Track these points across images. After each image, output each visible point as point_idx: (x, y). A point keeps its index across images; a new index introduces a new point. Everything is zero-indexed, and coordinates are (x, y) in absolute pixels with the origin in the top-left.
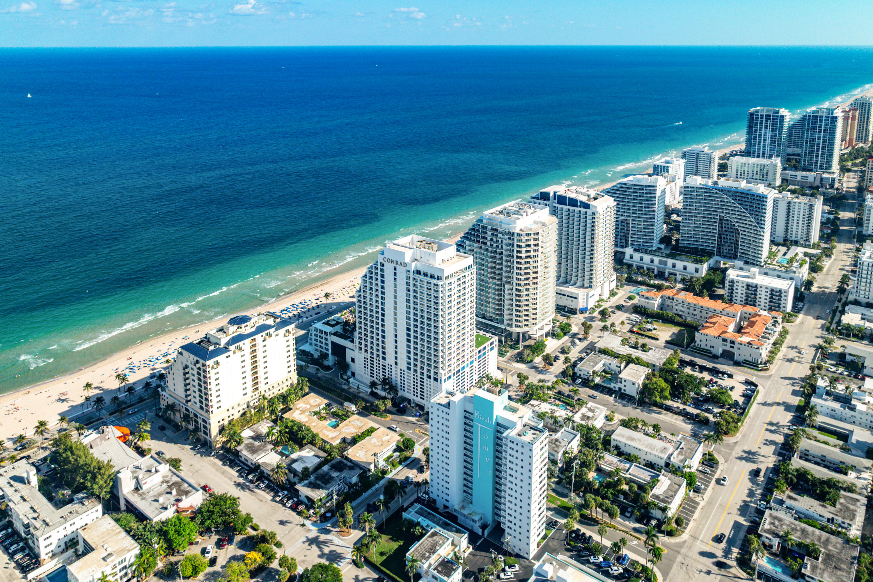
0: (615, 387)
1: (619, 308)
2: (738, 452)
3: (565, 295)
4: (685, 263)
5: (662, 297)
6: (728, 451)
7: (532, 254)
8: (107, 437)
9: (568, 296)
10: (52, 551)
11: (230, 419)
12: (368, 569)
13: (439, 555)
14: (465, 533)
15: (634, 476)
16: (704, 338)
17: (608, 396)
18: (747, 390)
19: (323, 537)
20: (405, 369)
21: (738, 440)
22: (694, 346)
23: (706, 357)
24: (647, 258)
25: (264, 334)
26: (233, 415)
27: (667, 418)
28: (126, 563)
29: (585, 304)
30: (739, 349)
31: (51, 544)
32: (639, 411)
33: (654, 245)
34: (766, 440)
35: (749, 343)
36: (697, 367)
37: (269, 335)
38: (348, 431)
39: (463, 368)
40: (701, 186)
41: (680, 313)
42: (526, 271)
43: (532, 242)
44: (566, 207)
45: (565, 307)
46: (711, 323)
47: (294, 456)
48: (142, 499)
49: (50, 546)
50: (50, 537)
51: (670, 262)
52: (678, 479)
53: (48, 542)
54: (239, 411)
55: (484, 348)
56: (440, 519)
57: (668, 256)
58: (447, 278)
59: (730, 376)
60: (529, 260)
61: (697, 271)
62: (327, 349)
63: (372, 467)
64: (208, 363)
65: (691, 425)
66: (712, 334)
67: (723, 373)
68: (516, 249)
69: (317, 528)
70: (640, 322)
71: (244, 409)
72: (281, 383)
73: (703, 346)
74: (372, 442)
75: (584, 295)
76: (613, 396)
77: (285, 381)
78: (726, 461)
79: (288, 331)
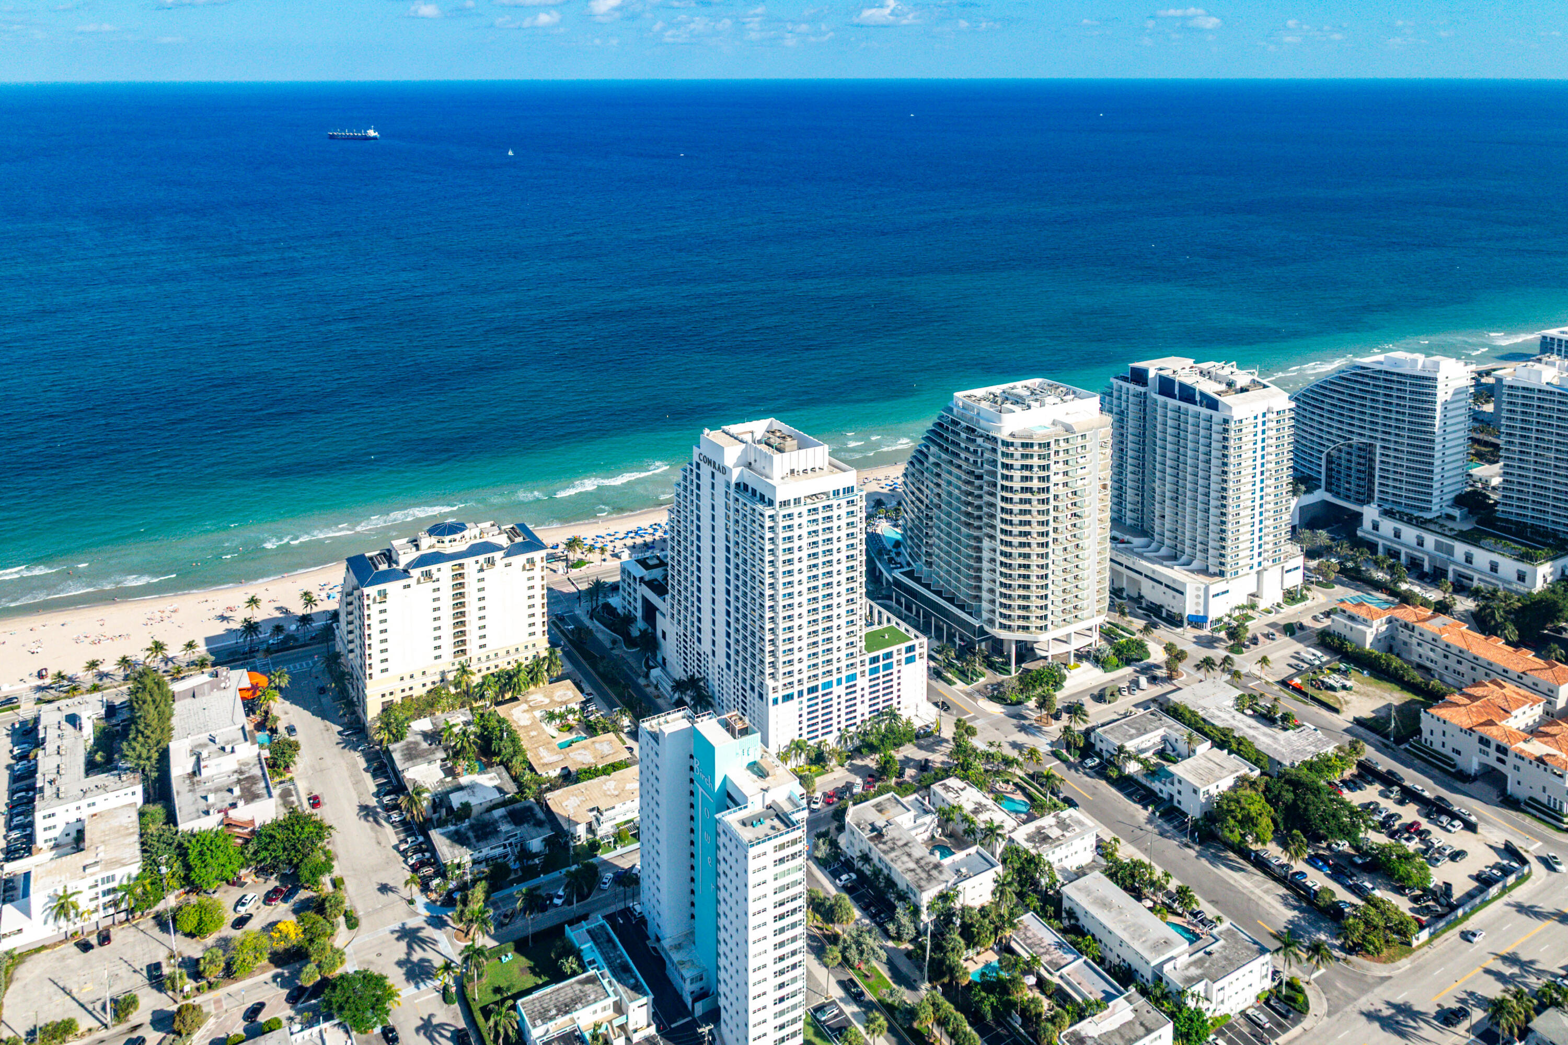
0: (1161, 791)
1: (1291, 630)
2: (1375, 1000)
3: (1161, 583)
4: (1495, 557)
5: (1390, 621)
6: (1350, 991)
7: (1035, 484)
8: (223, 685)
9: (1167, 586)
10: (56, 839)
11: (404, 694)
12: (459, 1009)
13: (573, 1020)
14: (645, 994)
15: (1068, 984)
16: (1438, 728)
17: (1139, 807)
18: (1495, 867)
19: (429, 932)
20: (724, 666)
21: (1393, 973)
22: (1419, 742)
23: (1436, 772)
24: (1410, 534)
25: (481, 558)
26: (411, 689)
27: (1248, 884)
28: (115, 884)
29: (1201, 609)
30: (1517, 768)
31: (55, 827)
32: (1192, 853)
33: (1435, 508)
34: (1471, 994)
35: (1540, 760)
36: (1396, 788)
37: (491, 562)
38: (579, 758)
39: (828, 685)
40: (1549, 388)
41: (1428, 664)
42: (1023, 518)
43: (1035, 461)
44: (1172, 403)
45: (1161, 606)
46: (1469, 696)
47: (464, 780)
48: (190, 791)
49: (53, 830)
50: (53, 815)
51: (1461, 549)
52: (1153, 1015)
53: (50, 822)
54: (424, 685)
55: (889, 656)
56: (621, 956)
57: (1463, 537)
58: (785, 504)
59: (1470, 827)
60: (1028, 496)
61: (1521, 577)
62: (635, 609)
63: (581, 830)
64: (366, 591)
65: (1296, 913)
66: (1455, 721)
67: (1454, 816)
68: (1000, 471)
69: (428, 914)
70: (1320, 667)
71: (434, 683)
72: (512, 651)
73: (1437, 746)
74: (605, 788)
75: (1198, 589)
76: (1150, 808)
77: (521, 649)
78: (1329, 1014)
79: (531, 561)
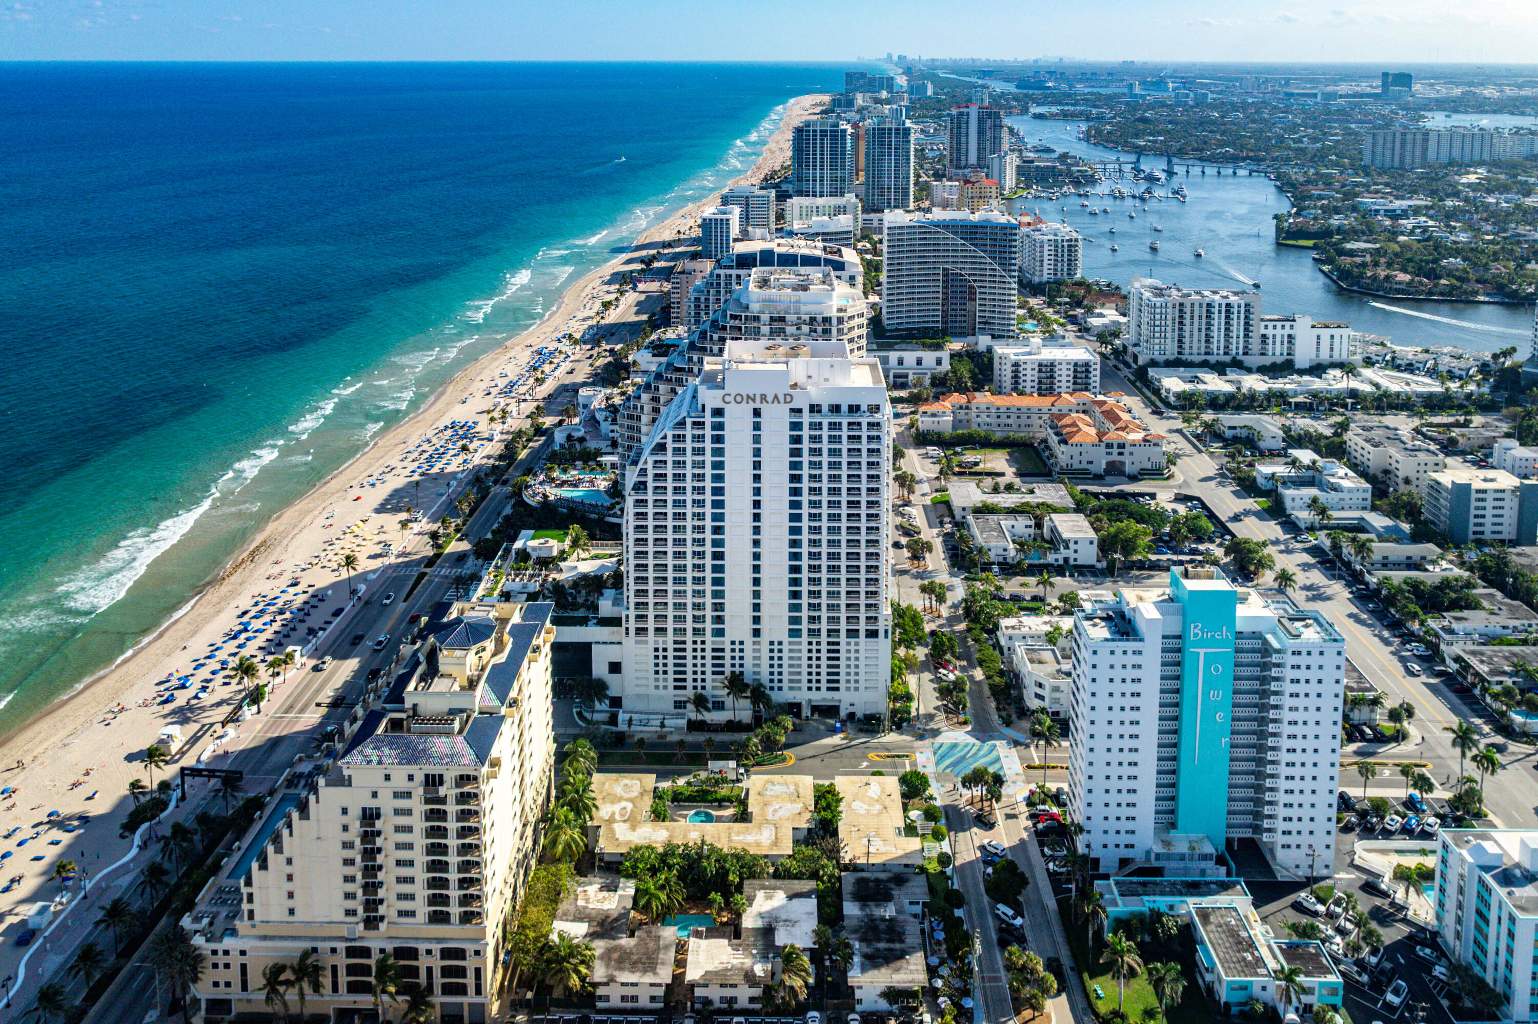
0: (1056, 559)
4: (919, 354)
20: (784, 636)
22: (1061, 468)
30: (1131, 454)
35: (1146, 440)
38: (784, 813)
40: (912, 224)
46: (1068, 426)
59: (1153, 497)
66: (1088, 441)
70: (946, 456)
74: (862, 811)
76: (1067, 574)
